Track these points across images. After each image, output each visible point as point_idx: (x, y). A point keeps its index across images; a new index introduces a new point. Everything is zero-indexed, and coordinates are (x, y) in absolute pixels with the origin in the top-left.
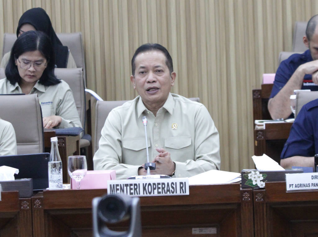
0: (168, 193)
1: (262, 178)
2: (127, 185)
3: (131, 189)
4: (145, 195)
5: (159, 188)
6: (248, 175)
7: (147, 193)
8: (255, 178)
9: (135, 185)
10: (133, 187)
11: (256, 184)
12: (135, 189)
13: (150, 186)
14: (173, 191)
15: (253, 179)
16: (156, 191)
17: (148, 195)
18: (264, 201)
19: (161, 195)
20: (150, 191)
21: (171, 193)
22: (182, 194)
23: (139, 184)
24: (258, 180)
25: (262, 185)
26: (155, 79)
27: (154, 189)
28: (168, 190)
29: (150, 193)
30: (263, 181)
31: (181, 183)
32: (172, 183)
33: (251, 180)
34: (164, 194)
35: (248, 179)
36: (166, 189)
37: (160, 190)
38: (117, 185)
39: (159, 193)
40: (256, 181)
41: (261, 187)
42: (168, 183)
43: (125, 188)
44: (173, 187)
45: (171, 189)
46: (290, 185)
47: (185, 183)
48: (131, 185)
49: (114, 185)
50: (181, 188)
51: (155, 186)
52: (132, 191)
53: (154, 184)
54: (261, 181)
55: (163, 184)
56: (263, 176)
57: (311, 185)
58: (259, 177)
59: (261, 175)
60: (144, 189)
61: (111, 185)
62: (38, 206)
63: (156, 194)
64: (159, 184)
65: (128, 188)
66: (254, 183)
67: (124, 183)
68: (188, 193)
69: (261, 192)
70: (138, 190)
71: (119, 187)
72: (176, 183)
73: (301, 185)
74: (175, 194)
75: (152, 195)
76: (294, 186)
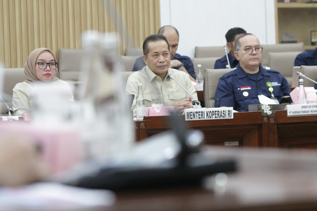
0: (221, 117)
1: (269, 109)
2: (197, 112)
3: (199, 115)
4: (208, 119)
5: (216, 114)
6: (261, 107)
7: (209, 118)
8: (265, 108)
9: (202, 112)
10: (200, 114)
11: (266, 113)
12: (202, 115)
13: (210, 113)
14: (224, 116)
15: (264, 109)
16: (214, 116)
17: (210, 119)
18: (275, 122)
19: (217, 119)
20: (210, 116)
21: (223, 118)
22: (229, 118)
23: (204, 112)
24: (268, 110)
25: (269, 113)
26: (164, 60)
27: (213, 115)
28: (221, 116)
29: (210, 117)
30: (270, 110)
31: (229, 111)
32: (224, 111)
33: (263, 110)
34: (219, 118)
35: (261, 109)
36: (220, 115)
37: (216, 116)
38: (191, 112)
39: (216, 117)
40: (266, 110)
41: (269, 114)
42: (221, 111)
43: (196, 114)
44: (224, 114)
45: (223, 115)
46: (290, 112)
47: (231, 111)
48: (199, 112)
49: (189, 112)
50: (229, 114)
51: (213, 113)
52: (200, 116)
53: (213, 112)
54: (269, 110)
55: (218, 111)
56: (270, 107)
57: (301, 112)
58: (268, 108)
59: (269, 106)
60: (207, 115)
61: (187, 113)
62: (143, 127)
63: (214, 118)
64: (216, 111)
65: (198, 114)
66: (265, 112)
67: (195, 111)
68: (232, 117)
69: (273, 117)
70: (203, 115)
71: (192, 114)
72: (226, 111)
73: (296, 112)
74: (225, 118)
75: (212, 119)
76: (292, 113)
